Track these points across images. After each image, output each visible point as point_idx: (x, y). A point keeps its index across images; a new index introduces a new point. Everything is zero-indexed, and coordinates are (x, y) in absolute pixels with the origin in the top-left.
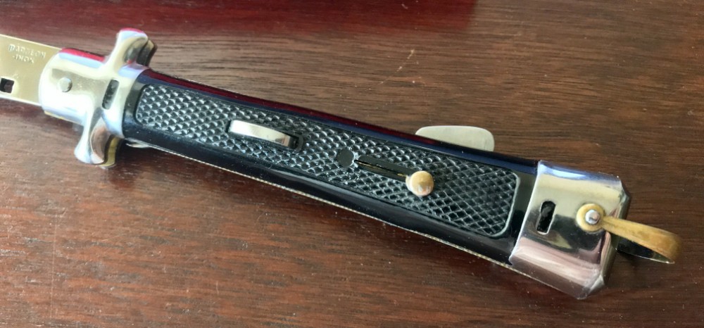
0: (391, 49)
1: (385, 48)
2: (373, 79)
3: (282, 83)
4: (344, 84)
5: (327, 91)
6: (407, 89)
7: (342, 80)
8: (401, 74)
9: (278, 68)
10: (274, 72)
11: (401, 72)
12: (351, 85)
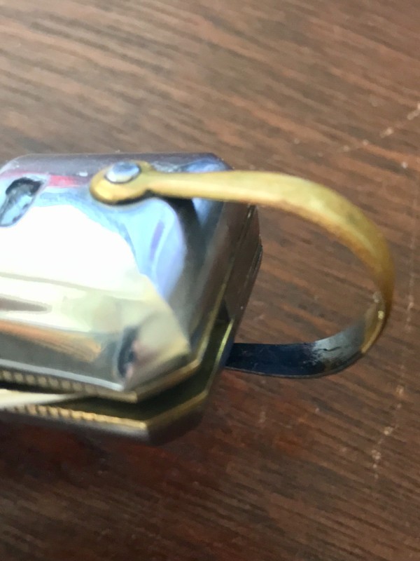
0: (382, 91)
1: (374, 87)
2: (333, 137)
3: (165, 96)
4: (276, 131)
5: (242, 135)
6: (388, 173)
7: (275, 121)
8: (387, 143)
9: (167, 64)
10: (157, 69)
11: (387, 139)
12: (288, 136)
